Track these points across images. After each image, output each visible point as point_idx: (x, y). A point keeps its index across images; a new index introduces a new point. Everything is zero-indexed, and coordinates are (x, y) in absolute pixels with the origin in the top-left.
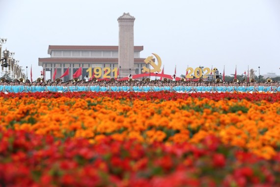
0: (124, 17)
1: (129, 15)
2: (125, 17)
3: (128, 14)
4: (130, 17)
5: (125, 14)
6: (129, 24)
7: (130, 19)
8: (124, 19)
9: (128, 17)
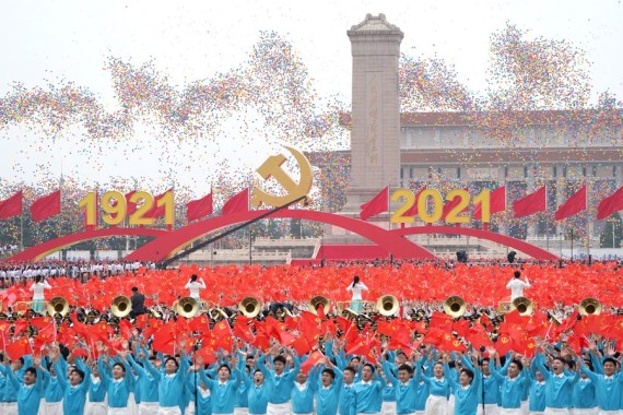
0: (365, 28)
1: (383, 22)
2: (370, 27)
3: (381, 18)
4: (384, 28)
5: (369, 18)
6: (380, 48)
7: (382, 33)
8: (363, 34)
9: (379, 27)
